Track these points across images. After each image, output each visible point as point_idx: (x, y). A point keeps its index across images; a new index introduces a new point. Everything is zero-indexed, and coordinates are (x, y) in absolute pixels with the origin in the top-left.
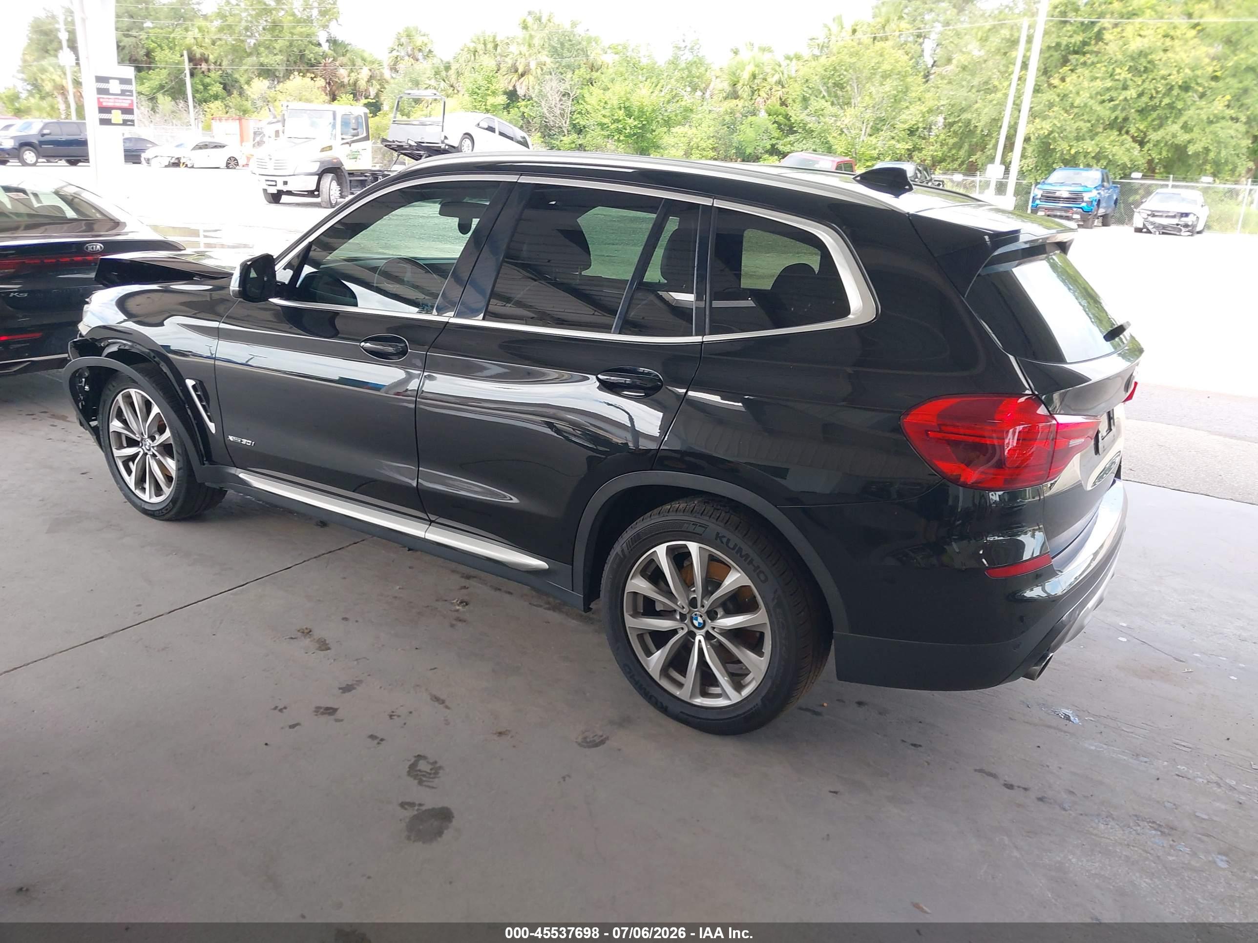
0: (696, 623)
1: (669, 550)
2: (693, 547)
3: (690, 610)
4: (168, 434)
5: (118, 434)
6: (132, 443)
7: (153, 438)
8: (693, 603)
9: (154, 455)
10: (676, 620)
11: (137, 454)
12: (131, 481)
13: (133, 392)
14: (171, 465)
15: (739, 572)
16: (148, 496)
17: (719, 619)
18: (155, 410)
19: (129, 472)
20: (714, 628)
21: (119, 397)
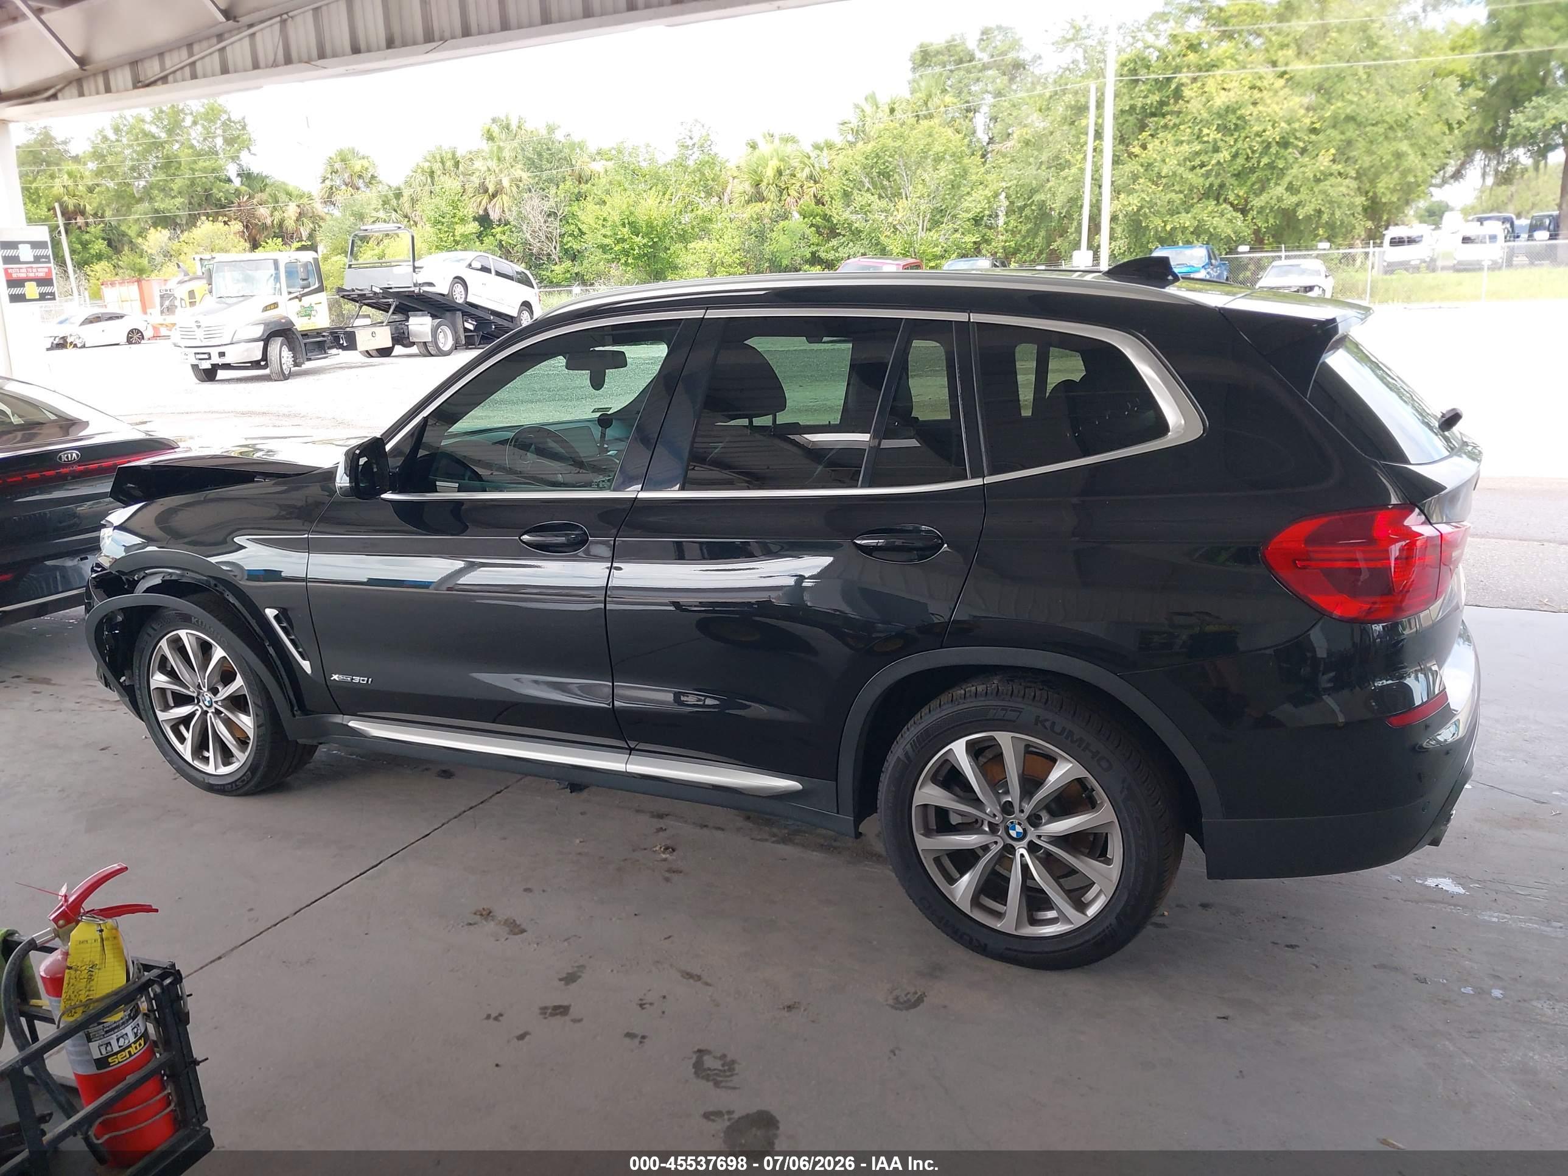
0: (1013, 833)
1: (970, 746)
2: (1004, 739)
3: (1004, 818)
4: (239, 682)
5: (162, 691)
6: (182, 700)
7: (214, 691)
8: (1007, 808)
9: (218, 713)
10: (984, 832)
11: (193, 714)
12: (186, 750)
13: (183, 633)
14: (246, 722)
15: (1071, 762)
16: (214, 767)
17: (1046, 824)
18: (218, 653)
19: (182, 739)
20: (1039, 837)
21: (163, 643)
